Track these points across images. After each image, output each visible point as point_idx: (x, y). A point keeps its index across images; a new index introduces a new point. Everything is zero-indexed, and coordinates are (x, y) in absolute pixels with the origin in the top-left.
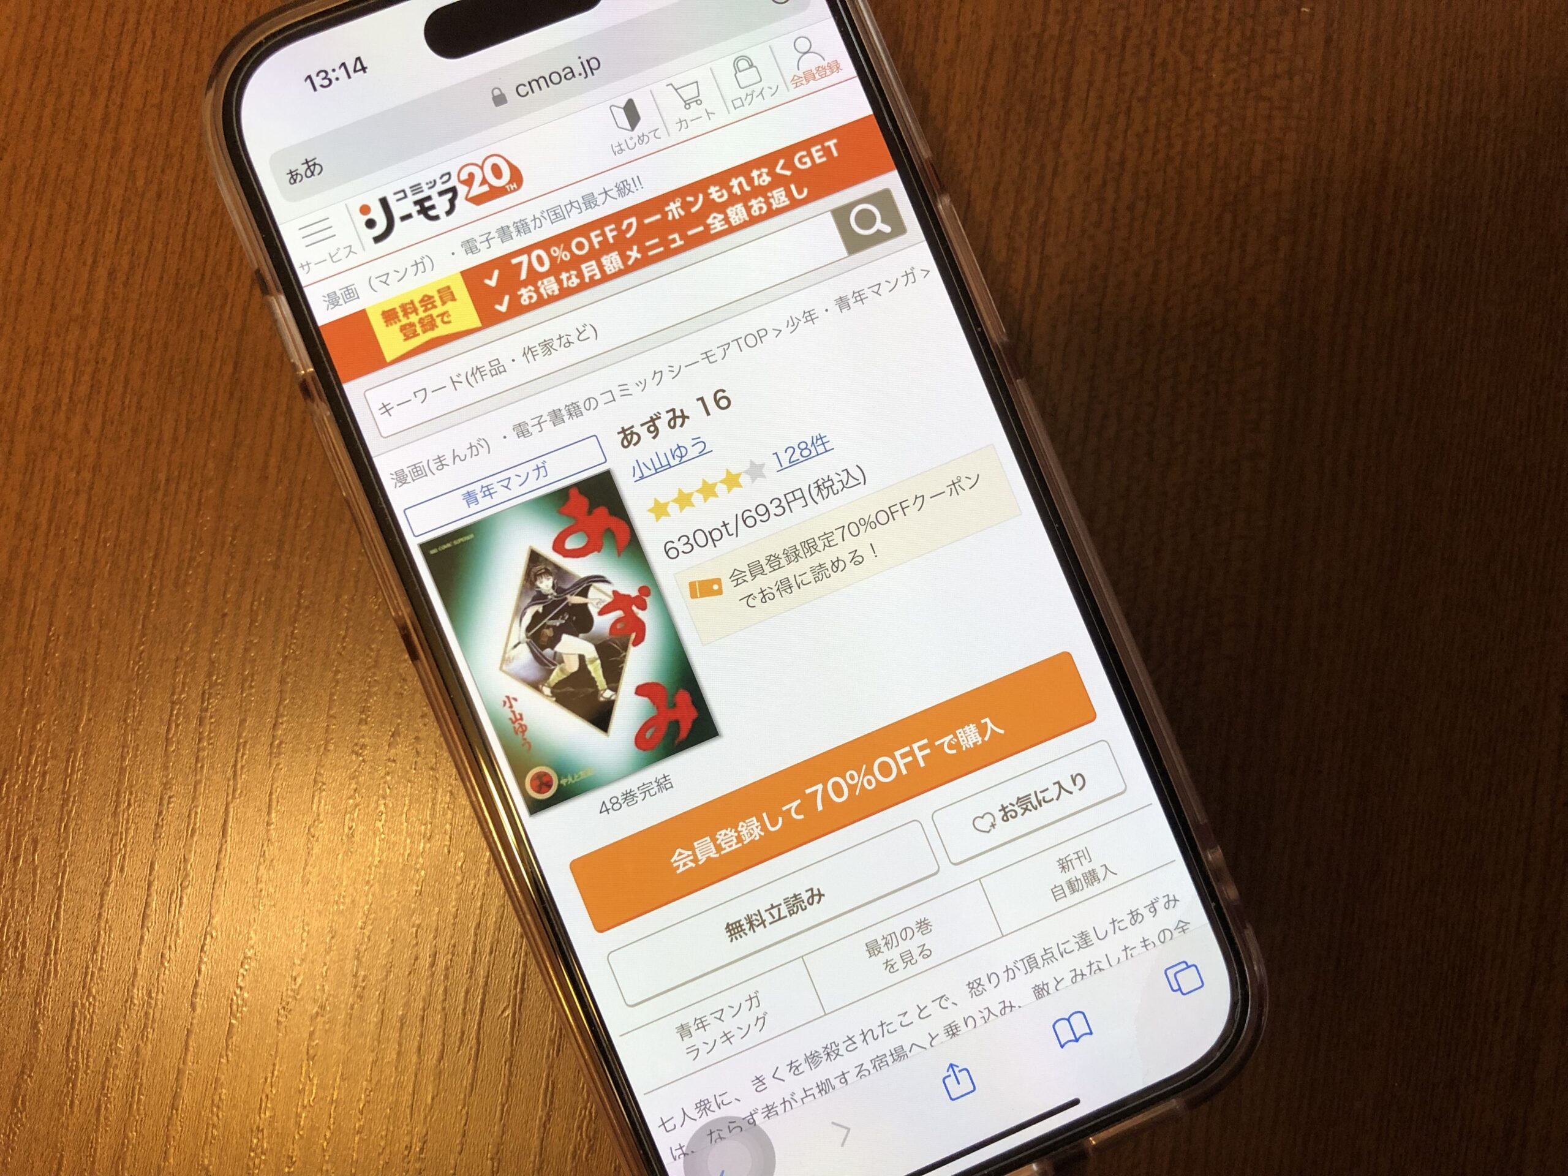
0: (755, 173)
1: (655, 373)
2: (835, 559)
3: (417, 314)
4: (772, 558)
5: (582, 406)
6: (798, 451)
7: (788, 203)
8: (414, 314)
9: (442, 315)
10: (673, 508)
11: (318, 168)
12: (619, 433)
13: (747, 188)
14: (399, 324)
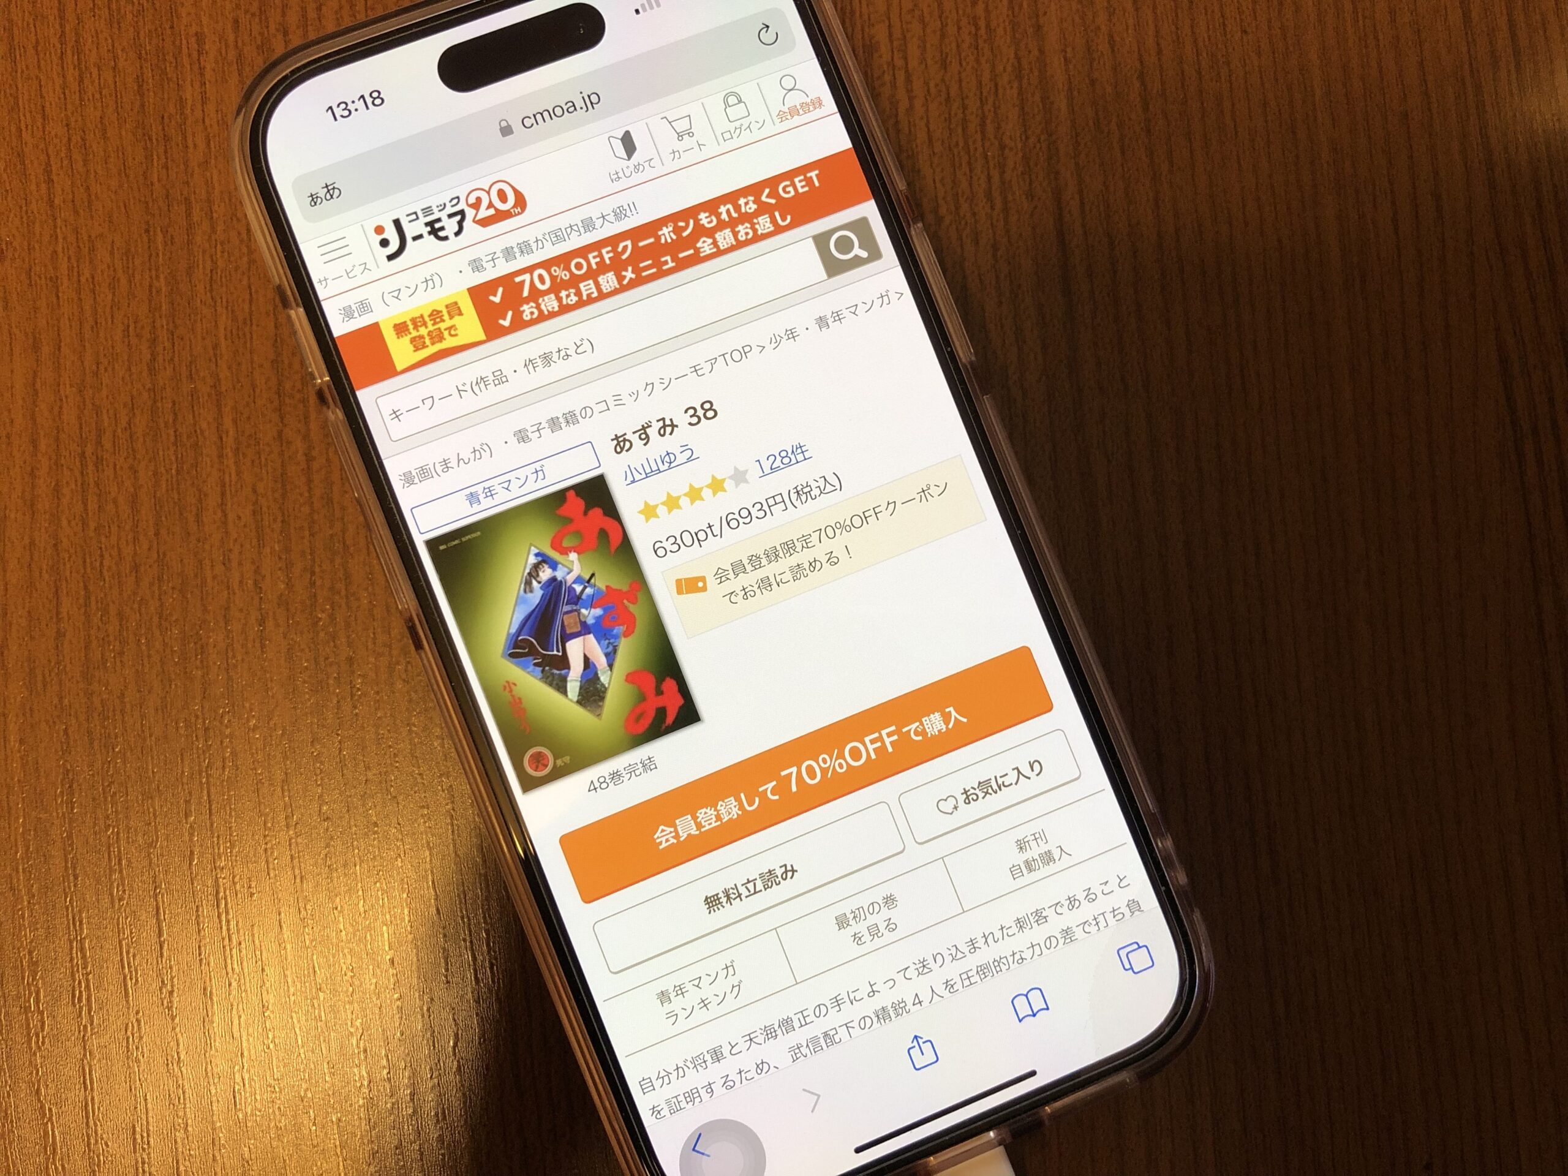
1: (647, 385)
2: (812, 560)
3: (426, 327)
4: (754, 558)
5: (578, 414)
6: (779, 459)
8: (424, 327)
9: (450, 328)
10: (662, 510)
12: (612, 440)
13: (735, 215)
14: (409, 337)
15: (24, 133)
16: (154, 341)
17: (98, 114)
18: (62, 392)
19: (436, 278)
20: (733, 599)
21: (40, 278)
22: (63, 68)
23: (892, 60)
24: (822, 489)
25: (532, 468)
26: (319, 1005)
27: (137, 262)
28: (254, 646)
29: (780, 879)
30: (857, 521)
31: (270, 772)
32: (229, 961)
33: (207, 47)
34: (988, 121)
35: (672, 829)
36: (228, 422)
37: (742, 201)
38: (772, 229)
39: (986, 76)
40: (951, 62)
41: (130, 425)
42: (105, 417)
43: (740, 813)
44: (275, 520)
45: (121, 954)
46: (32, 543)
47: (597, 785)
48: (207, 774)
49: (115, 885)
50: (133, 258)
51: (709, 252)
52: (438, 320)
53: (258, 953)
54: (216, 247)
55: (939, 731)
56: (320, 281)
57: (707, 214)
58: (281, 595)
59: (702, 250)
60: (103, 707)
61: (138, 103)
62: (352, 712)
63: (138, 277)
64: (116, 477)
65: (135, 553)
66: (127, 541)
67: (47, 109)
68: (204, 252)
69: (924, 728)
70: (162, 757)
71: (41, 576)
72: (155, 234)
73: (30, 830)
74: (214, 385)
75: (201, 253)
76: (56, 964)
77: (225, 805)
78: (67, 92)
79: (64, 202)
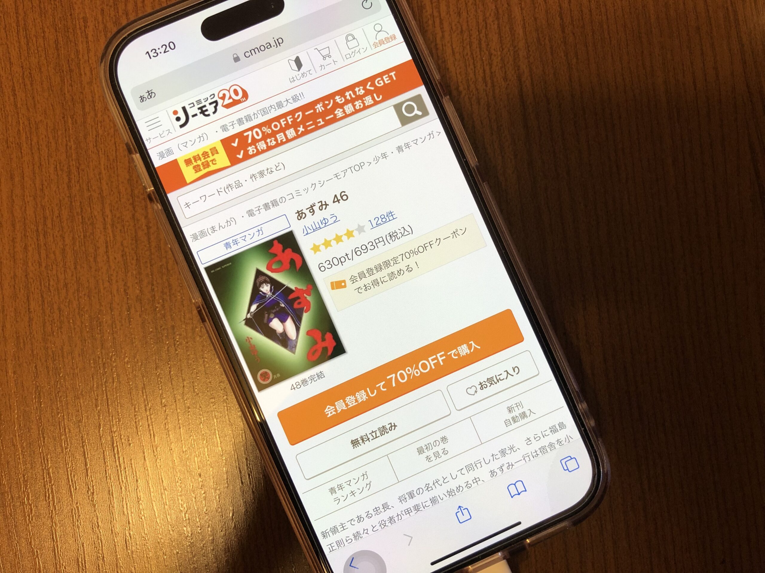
1: (312, 185)
2: (399, 270)
3: (201, 160)
4: (369, 270)
5: (278, 201)
6: (380, 219)
8: (199, 161)
9: (212, 161)
10: (322, 248)
11: (153, 94)
12: (296, 213)
13: (353, 96)
14: (192, 166)
16: (69, 172)
17: (37, 60)
18: (26, 200)
19: (204, 135)
20: (360, 291)
21: (12, 143)
22: (18, 38)
23: (433, 12)
24: (403, 234)
25: (256, 229)
26: (165, 497)
27: (59, 133)
28: (125, 322)
29: (388, 430)
30: (421, 249)
31: (136, 383)
32: (120, 477)
33: (88, 24)
34: (483, 42)
35: (333, 407)
36: (108, 212)
37: (357, 89)
38: (373, 102)
39: (481, 18)
40: (462, 12)
41: (60, 215)
42: (47, 211)
43: (367, 398)
44: (133, 259)
45: (68, 474)
46: (15, 275)
47: (295, 386)
48: (105, 386)
49: (63, 441)
50: (58, 131)
51: (341, 116)
52: (206, 157)
53: (135, 473)
54: (98, 124)
55: (466, 353)
56: (147, 140)
57: (339, 97)
58: (138, 296)
59: (337, 115)
60: (53, 354)
61: (56, 54)
62: (175, 353)
63: (60, 141)
64: (54, 241)
65: (65, 279)
66: (61, 272)
67: (12, 60)
69: (459, 353)
70: (83, 378)
71: (20, 292)
72: (68, 119)
73: (20, 416)
74: (100, 193)
75: (90, 128)
76: (36, 481)
77: (115, 401)
78: (21, 51)
79: (22, 105)
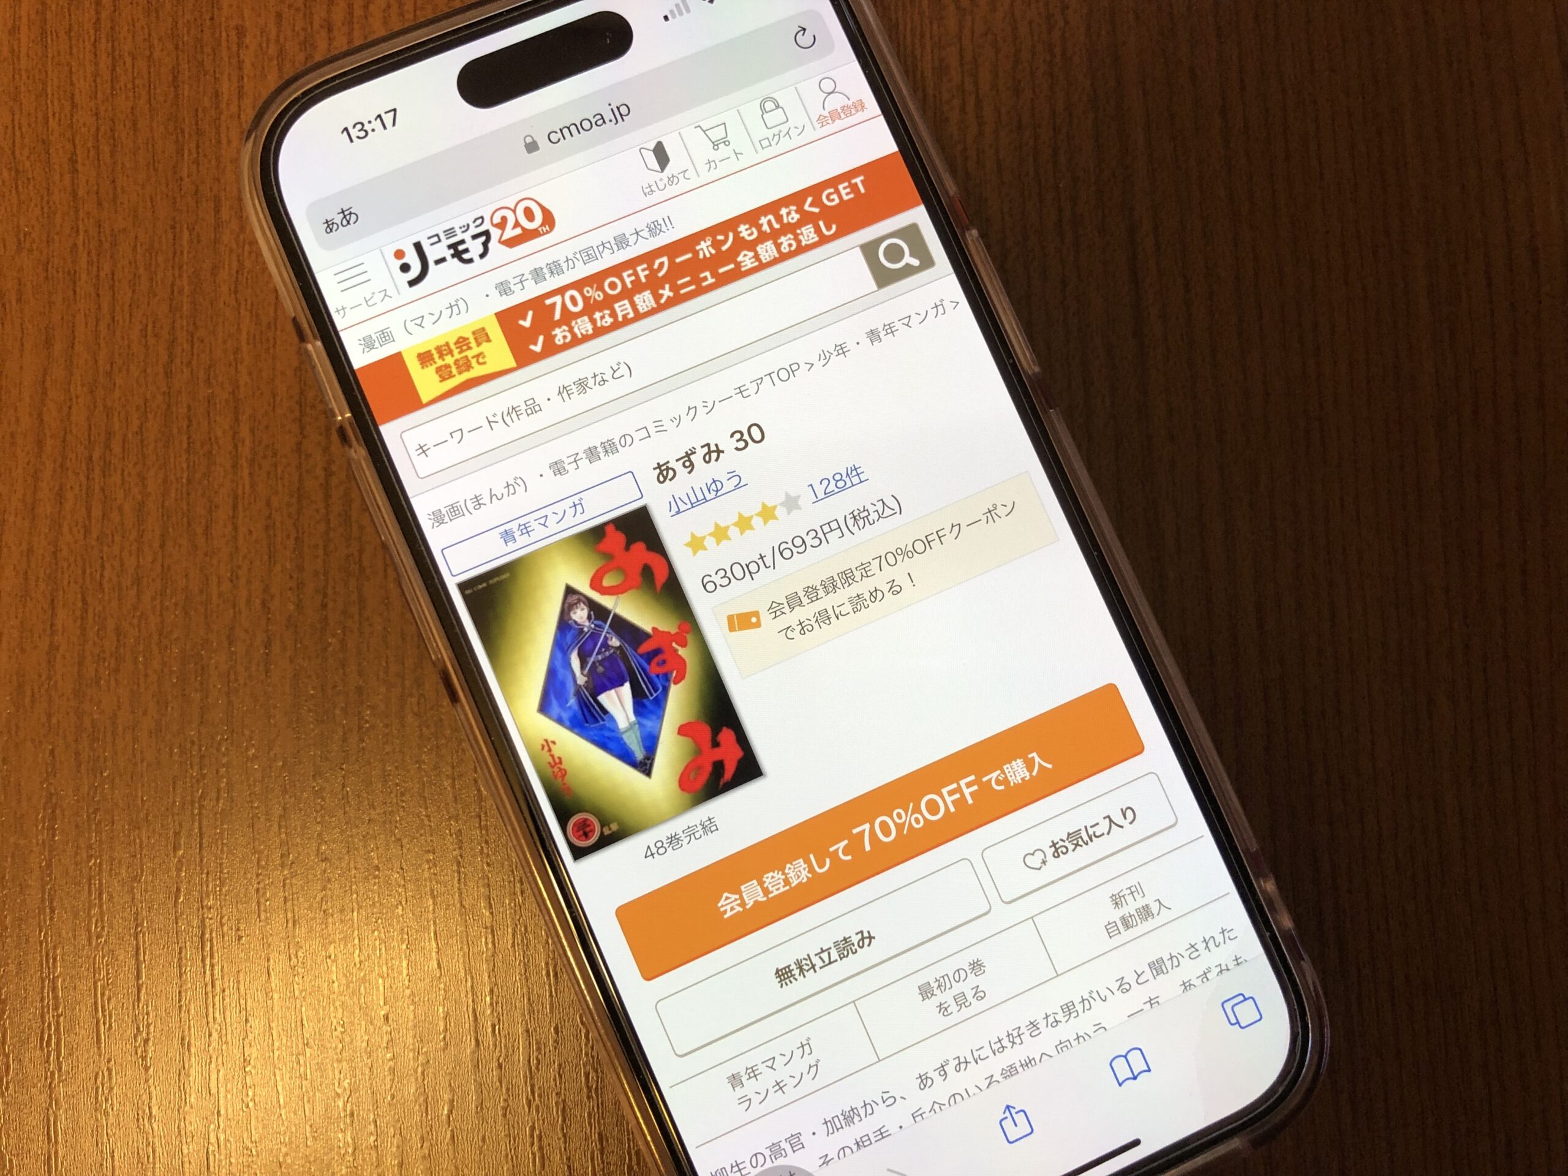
0: (784, 211)
1: (689, 409)
2: (872, 590)
3: (452, 356)
4: (810, 590)
5: (617, 443)
6: (833, 482)
7: (817, 239)
8: (449, 356)
9: (477, 356)
10: (710, 542)
11: (353, 217)
12: (655, 469)
13: (777, 226)
14: (435, 366)
15: (51, 120)
16: (173, 342)
17: (130, 104)
18: (72, 390)
19: (461, 303)
20: (790, 633)
21: (58, 272)
22: (96, 55)
23: (963, 83)
24: (880, 512)
25: (570, 502)
26: (305, 1062)
27: (160, 259)
28: (258, 670)
29: (857, 947)
30: (919, 547)
31: (267, 806)
32: (211, 1010)
33: (247, 40)
34: (1061, 152)
36: (245, 432)
39: (1060, 105)
40: (1024, 89)
41: (141, 429)
42: (116, 419)
43: (810, 876)
44: (288, 537)
45: (96, 995)
46: (30, 551)
48: (200, 806)
49: (94, 921)
50: (156, 255)
51: (750, 266)
52: (464, 348)
53: (243, 1002)
54: (243, 248)
56: (338, 311)
58: (290, 617)
60: (94, 728)
61: (172, 95)
62: (358, 746)
63: (160, 274)
64: (123, 483)
65: (138, 567)
66: (130, 552)
67: (77, 98)
68: (231, 251)
69: (1006, 777)
70: (153, 785)
71: (37, 585)
72: (181, 231)
73: (7, 857)
74: (233, 391)
75: (227, 252)
76: (25, 1003)
77: (217, 840)
78: (98, 80)
79: (88, 193)
